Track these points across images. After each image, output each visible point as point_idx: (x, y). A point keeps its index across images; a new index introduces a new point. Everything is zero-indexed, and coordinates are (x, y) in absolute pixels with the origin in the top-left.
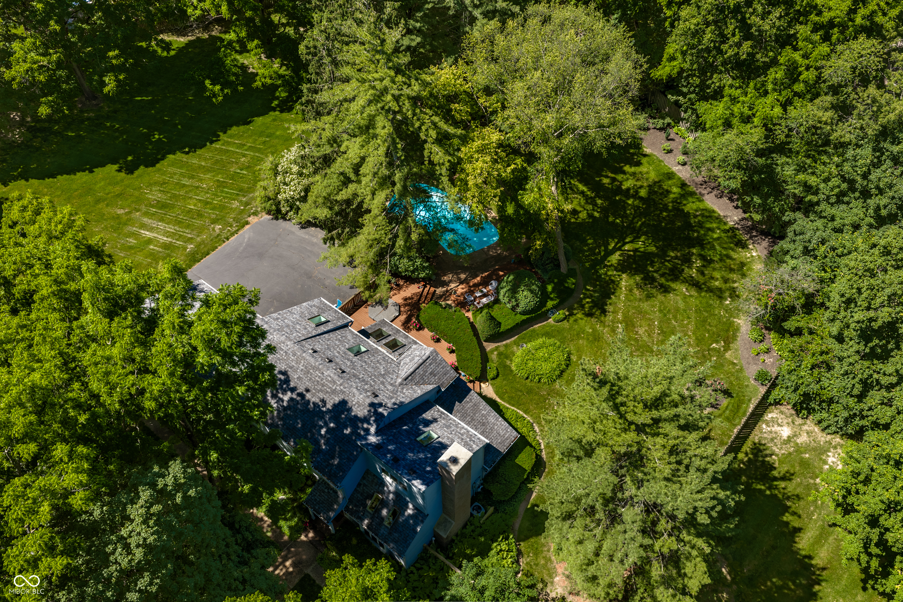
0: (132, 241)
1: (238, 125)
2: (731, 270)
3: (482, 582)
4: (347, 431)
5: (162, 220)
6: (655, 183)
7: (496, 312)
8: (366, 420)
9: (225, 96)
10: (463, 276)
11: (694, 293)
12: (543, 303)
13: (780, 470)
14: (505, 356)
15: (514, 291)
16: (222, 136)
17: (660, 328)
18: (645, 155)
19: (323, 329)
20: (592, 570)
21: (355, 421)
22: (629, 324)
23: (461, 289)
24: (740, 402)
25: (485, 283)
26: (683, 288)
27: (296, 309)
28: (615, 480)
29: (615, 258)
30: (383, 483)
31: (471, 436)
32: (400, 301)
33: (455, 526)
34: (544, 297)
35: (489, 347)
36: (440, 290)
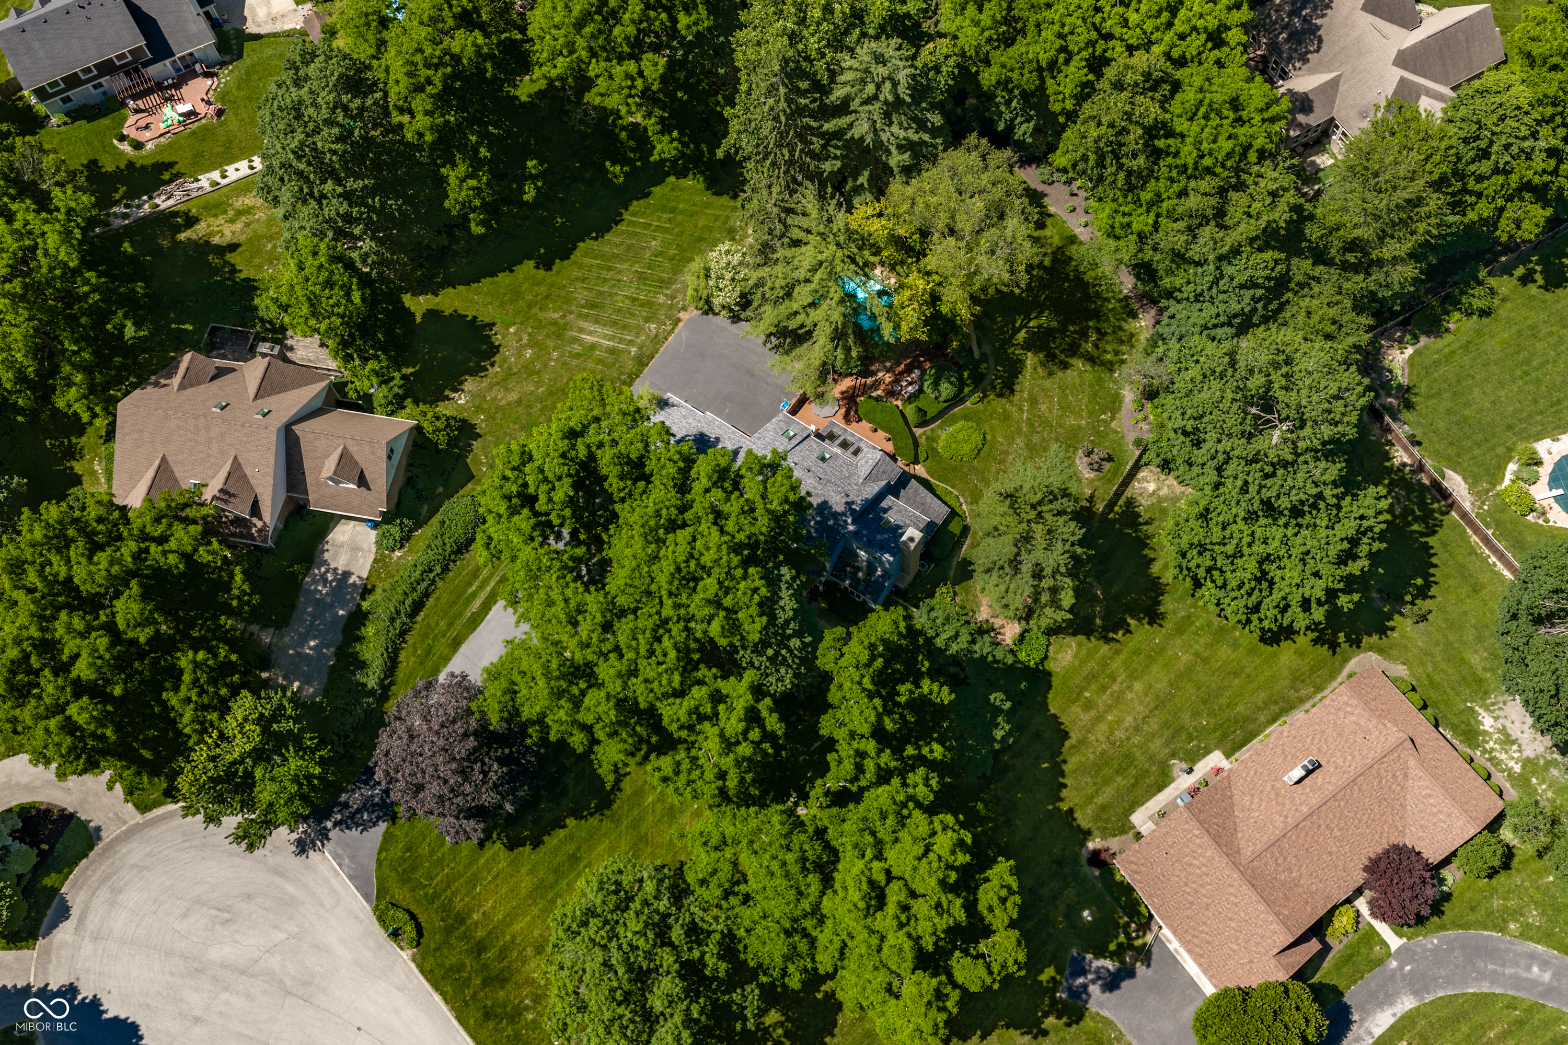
0: (577, 348)
1: (638, 199)
2: (1122, 342)
3: (933, 614)
4: (831, 522)
5: (597, 322)
6: (1059, 248)
7: (921, 403)
8: (844, 514)
9: (626, 174)
10: (888, 364)
11: (1088, 368)
12: (961, 391)
13: (1145, 517)
14: (932, 439)
15: (936, 384)
16: (626, 216)
17: (1059, 403)
18: (1050, 215)
19: (794, 442)
20: (1004, 601)
21: (836, 515)
22: (1033, 402)
23: (888, 378)
24: (1120, 465)
25: (909, 370)
26: (1079, 364)
27: (769, 426)
28: (1015, 550)
29: (1022, 335)
30: (857, 556)
31: (917, 517)
32: (838, 395)
33: (909, 579)
34: (961, 384)
35: (918, 432)
36: (869, 381)
